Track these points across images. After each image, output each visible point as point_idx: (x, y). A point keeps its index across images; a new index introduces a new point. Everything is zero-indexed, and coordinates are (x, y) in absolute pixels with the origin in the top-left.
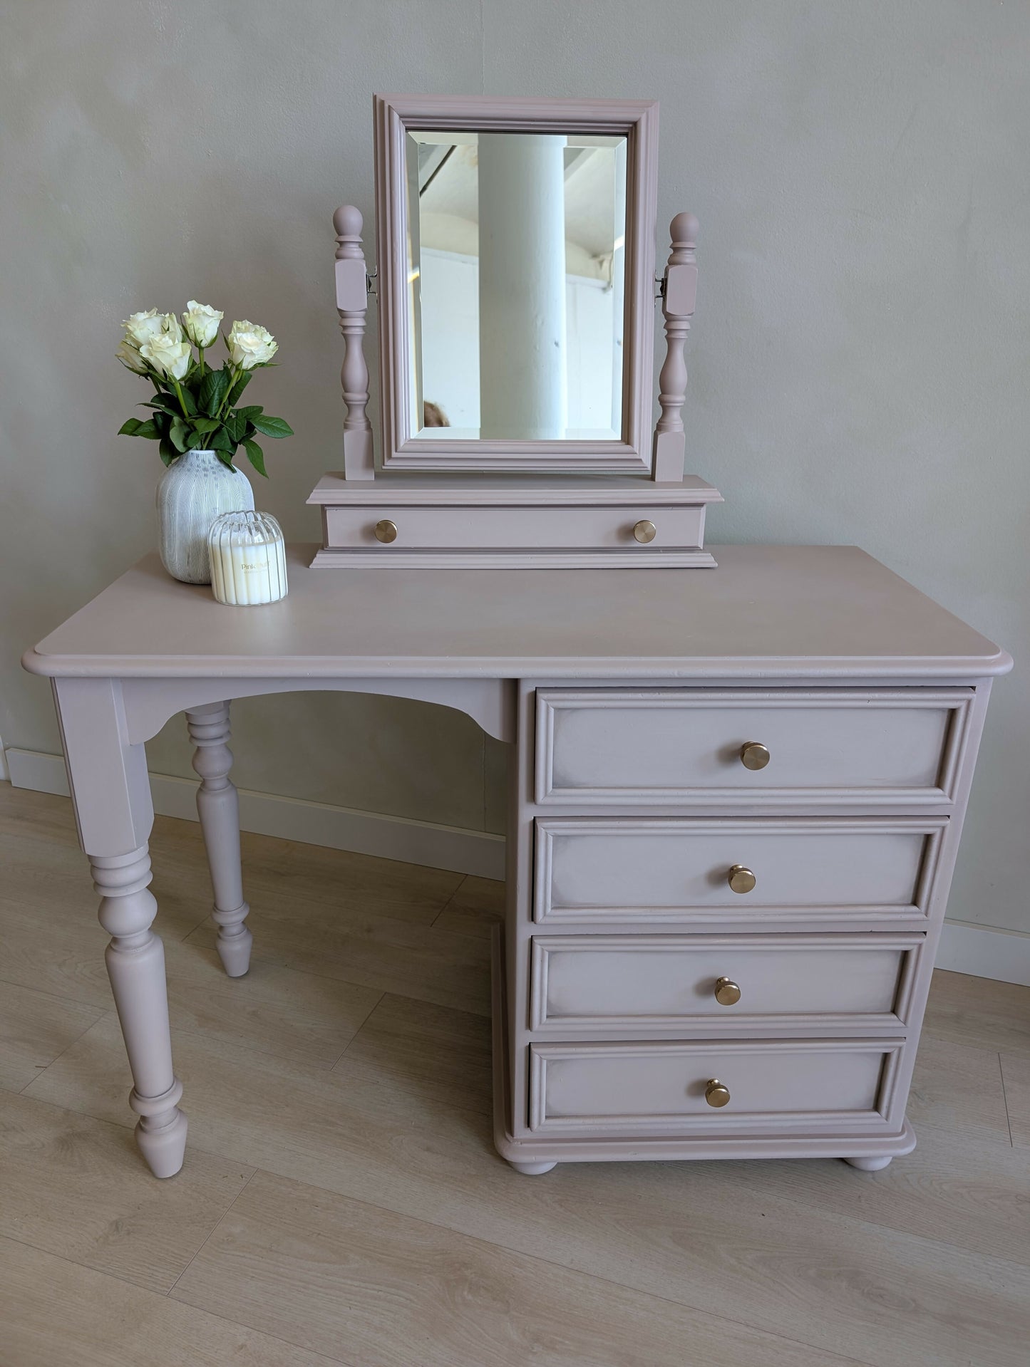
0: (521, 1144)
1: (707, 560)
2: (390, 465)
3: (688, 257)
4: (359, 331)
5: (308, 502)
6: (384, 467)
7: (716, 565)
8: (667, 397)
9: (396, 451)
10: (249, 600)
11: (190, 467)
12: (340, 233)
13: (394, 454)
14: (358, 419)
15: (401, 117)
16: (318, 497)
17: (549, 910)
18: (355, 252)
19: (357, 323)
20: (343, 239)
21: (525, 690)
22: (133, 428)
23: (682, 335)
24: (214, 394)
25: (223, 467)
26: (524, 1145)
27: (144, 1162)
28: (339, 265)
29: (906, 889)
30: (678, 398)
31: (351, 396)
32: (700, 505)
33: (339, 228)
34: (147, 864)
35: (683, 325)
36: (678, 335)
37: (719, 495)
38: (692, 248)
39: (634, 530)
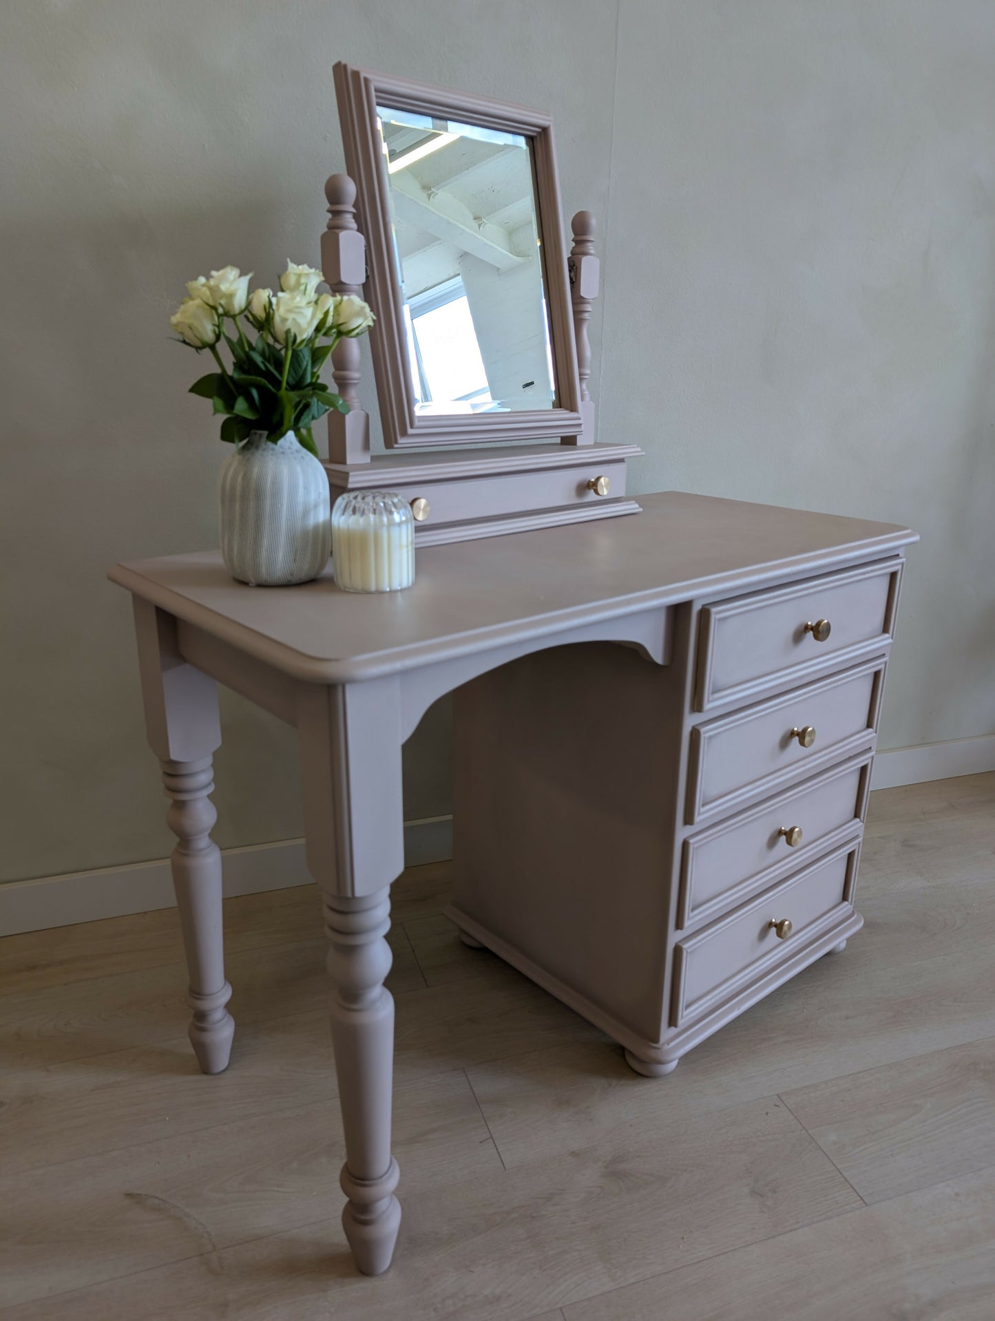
0: (668, 1045)
1: (633, 507)
3: (591, 248)
7: (641, 510)
11: (282, 450)
12: (339, 202)
15: (377, 90)
20: (340, 208)
21: (696, 608)
24: (307, 365)
25: (304, 451)
26: (672, 1044)
28: (341, 236)
29: (863, 720)
32: (621, 461)
35: (588, 308)
36: (586, 316)
37: (639, 449)
38: (593, 241)
39: (592, 485)
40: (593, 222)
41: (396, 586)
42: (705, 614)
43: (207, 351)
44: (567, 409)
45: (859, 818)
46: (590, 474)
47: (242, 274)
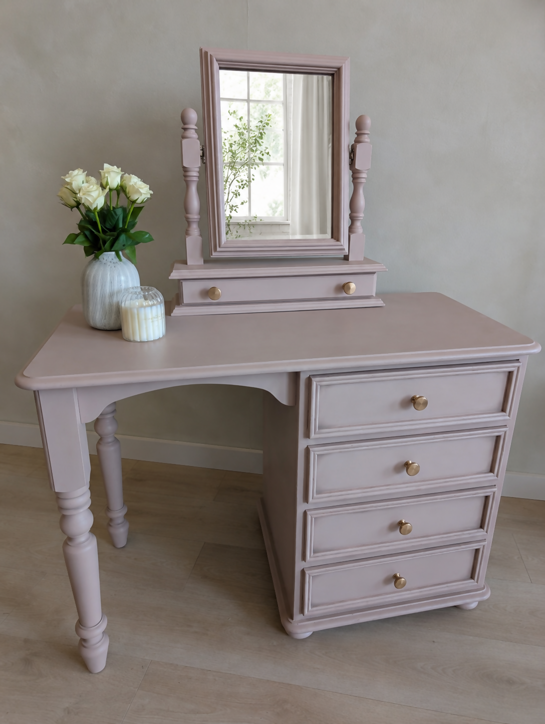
0: (297, 623)
1: (380, 303)
2: (215, 255)
3: (366, 138)
4: (196, 179)
5: (170, 278)
6: (211, 256)
7: (385, 305)
8: (355, 214)
9: (219, 247)
10: (147, 339)
12: (185, 123)
13: (218, 249)
14: (195, 230)
15: (219, 60)
16: (175, 275)
17: (315, 495)
18: (192, 134)
19: (194, 174)
20: (186, 126)
21: (303, 378)
22: (72, 239)
23: (363, 180)
27: (84, 665)
28: (184, 141)
29: (487, 464)
30: (361, 215)
31: (190, 216)
32: (374, 273)
33: (184, 120)
34: (88, 494)
35: (364, 175)
36: (360, 180)
37: (385, 267)
38: (368, 134)
39: (344, 287)
40: (368, 122)
41: (144, 338)
42: (309, 381)
43: (75, 209)
44: (335, 239)
45: (483, 529)
46: (343, 280)
47: (83, 172)
